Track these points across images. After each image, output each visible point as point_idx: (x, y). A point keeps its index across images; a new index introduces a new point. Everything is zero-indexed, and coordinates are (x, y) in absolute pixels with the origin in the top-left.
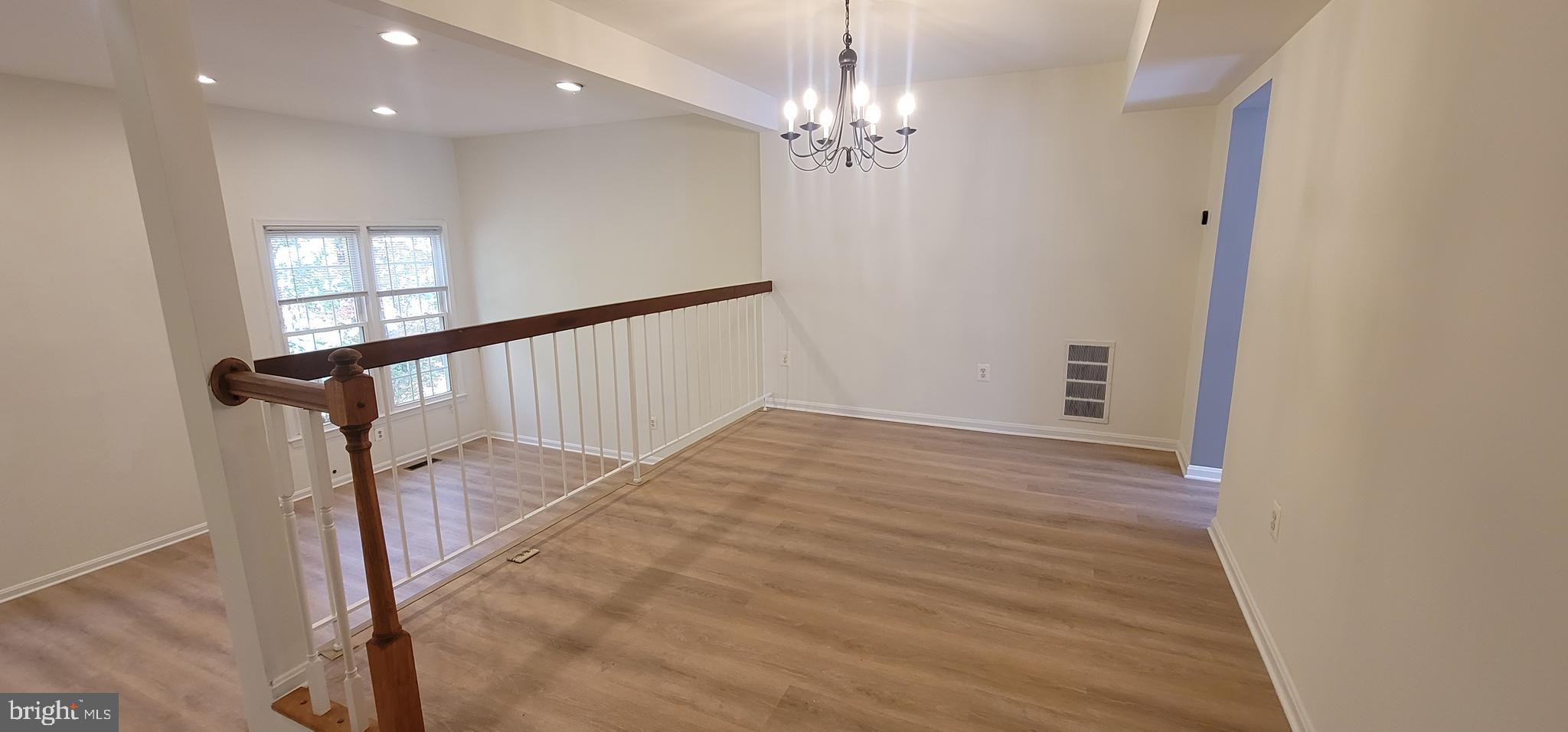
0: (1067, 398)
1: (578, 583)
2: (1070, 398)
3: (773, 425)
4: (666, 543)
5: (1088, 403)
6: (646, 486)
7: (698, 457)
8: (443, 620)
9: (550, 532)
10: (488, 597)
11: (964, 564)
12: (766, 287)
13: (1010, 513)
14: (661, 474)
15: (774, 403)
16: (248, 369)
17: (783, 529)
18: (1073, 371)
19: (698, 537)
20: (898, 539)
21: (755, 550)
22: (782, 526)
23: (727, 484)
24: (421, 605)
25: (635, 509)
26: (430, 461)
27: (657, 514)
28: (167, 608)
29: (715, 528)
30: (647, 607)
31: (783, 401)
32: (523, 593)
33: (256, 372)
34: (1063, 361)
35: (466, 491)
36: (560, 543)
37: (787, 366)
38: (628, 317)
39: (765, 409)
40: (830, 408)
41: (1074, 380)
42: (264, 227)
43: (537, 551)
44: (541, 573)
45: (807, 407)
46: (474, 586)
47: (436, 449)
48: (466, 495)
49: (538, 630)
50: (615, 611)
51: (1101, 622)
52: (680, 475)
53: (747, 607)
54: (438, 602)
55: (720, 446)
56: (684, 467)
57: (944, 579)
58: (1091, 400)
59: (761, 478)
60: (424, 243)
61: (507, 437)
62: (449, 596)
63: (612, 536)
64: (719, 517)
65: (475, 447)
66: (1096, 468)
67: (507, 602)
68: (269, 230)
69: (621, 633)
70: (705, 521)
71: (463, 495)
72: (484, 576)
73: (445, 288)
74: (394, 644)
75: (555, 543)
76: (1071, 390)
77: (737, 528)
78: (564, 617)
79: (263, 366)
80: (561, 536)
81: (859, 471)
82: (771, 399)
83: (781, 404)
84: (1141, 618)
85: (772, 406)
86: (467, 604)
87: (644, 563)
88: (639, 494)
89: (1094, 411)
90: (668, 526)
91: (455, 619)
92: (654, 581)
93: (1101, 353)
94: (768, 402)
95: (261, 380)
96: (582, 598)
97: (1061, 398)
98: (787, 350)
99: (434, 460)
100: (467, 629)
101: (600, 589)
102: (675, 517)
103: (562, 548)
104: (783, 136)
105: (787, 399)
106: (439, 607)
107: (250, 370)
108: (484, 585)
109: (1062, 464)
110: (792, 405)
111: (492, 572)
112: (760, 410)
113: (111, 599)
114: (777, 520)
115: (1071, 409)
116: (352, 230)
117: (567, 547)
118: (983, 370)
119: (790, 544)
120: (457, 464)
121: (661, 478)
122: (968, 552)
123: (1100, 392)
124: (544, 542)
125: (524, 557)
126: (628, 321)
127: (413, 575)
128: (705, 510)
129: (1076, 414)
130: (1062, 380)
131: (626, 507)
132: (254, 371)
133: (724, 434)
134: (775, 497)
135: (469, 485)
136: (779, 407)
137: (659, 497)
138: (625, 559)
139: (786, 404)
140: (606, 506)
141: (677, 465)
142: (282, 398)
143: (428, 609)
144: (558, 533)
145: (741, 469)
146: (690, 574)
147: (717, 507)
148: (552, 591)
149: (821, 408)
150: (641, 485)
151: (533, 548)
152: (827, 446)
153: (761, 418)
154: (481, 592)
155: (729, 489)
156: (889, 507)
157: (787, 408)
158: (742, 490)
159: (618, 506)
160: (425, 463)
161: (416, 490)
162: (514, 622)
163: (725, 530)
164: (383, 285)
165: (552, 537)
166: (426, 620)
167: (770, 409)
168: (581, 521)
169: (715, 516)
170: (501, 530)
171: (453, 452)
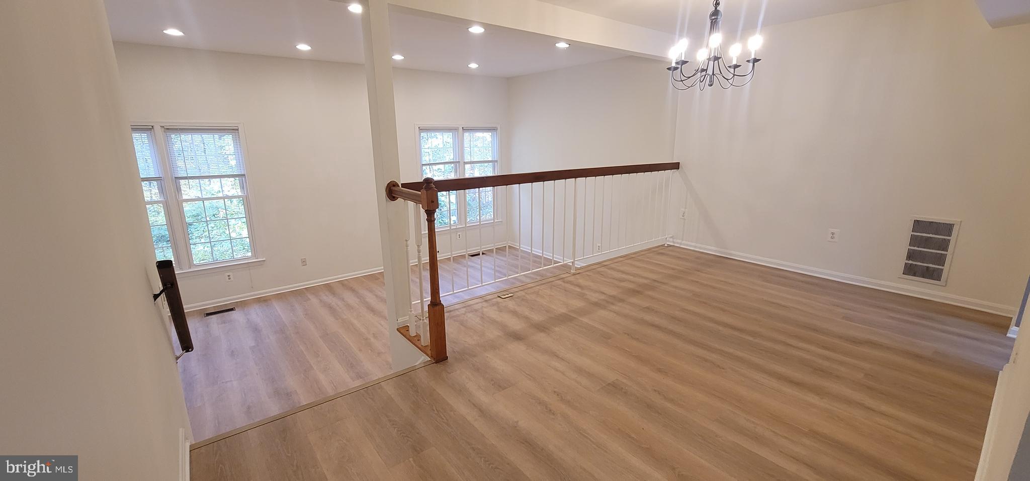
0: (907, 262)
1: (527, 312)
2: (910, 262)
3: (667, 255)
4: (578, 304)
5: (928, 267)
6: (577, 275)
7: (613, 266)
8: (464, 314)
9: (521, 288)
10: (485, 310)
11: (761, 350)
12: (676, 166)
13: (816, 330)
14: (587, 271)
15: (674, 242)
16: (398, 186)
17: (648, 309)
18: (914, 241)
19: (596, 304)
20: (721, 328)
21: (626, 316)
22: (648, 308)
23: (624, 281)
24: (457, 307)
25: (567, 286)
26: (481, 254)
27: (578, 289)
28: (370, 299)
29: (608, 302)
30: (557, 329)
31: (679, 241)
32: (501, 311)
33: (402, 187)
34: (907, 232)
35: (495, 271)
36: (524, 294)
37: (684, 219)
38: (576, 178)
39: (666, 245)
40: (711, 249)
41: (916, 248)
42: (419, 128)
43: (512, 295)
44: (511, 304)
45: (695, 247)
46: (481, 304)
47: (484, 248)
48: (495, 273)
49: (503, 327)
50: (541, 328)
51: (849, 402)
52: (599, 273)
53: (609, 340)
54: (464, 307)
55: (629, 261)
56: (602, 269)
57: (739, 353)
58: (931, 265)
59: (646, 281)
60: (488, 136)
61: (515, 245)
62: (469, 306)
63: (551, 295)
64: (614, 297)
65: (501, 250)
66: (918, 316)
67: (492, 313)
68: (421, 130)
69: (541, 337)
70: (603, 297)
71: (493, 273)
72: (486, 301)
73: (497, 161)
74: (437, 307)
75: (522, 293)
76: (911, 255)
77: (620, 304)
78: (516, 325)
79: (404, 185)
80: (526, 291)
81: (714, 288)
82: (671, 239)
83: (678, 243)
84: (884, 408)
85: (672, 244)
86: (476, 311)
87: (563, 310)
88: (572, 279)
89: (933, 275)
90: (582, 296)
91: (470, 315)
92: (565, 319)
93: (947, 229)
94: (669, 241)
95: (403, 190)
96: (527, 318)
97: (901, 260)
98: (685, 208)
99: (483, 254)
100: (473, 320)
101: (537, 317)
102: (587, 293)
103: (524, 296)
104: (668, 69)
105: (683, 240)
106: (464, 309)
107: (399, 186)
108: (485, 304)
109: (886, 309)
110: (684, 245)
111: (490, 300)
112: (663, 245)
113: (352, 290)
114: (646, 304)
115: (910, 270)
116: (456, 129)
117: (527, 296)
118: (833, 234)
119: (648, 317)
120: (493, 257)
121: (587, 273)
122: (769, 344)
123: (941, 260)
124: (517, 292)
125: (507, 296)
126: (575, 180)
127: (455, 292)
128: (605, 292)
129: (914, 275)
130: (903, 247)
131: (563, 284)
132: (401, 187)
133: (633, 256)
134: (650, 293)
135: (497, 268)
136: (676, 245)
137: (581, 281)
138: (553, 307)
139: (681, 244)
140: (553, 281)
141: (598, 268)
142: (408, 198)
143: (460, 308)
144: (524, 289)
145: (634, 275)
146: (585, 320)
147: (613, 292)
148: (514, 313)
149: (705, 249)
150: (574, 274)
151: (511, 293)
152: (698, 271)
153: (662, 250)
154: (483, 307)
155: (623, 284)
156: (724, 310)
157: (681, 246)
158: (631, 286)
159: (559, 282)
160: (479, 254)
161: (473, 267)
162: (493, 322)
163: (612, 304)
164: (467, 158)
165: (521, 290)
166: (457, 313)
167: (669, 246)
168: (537, 286)
169: (610, 296)
170: (496, 281)
171: (491, 251)
